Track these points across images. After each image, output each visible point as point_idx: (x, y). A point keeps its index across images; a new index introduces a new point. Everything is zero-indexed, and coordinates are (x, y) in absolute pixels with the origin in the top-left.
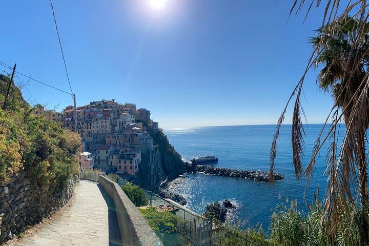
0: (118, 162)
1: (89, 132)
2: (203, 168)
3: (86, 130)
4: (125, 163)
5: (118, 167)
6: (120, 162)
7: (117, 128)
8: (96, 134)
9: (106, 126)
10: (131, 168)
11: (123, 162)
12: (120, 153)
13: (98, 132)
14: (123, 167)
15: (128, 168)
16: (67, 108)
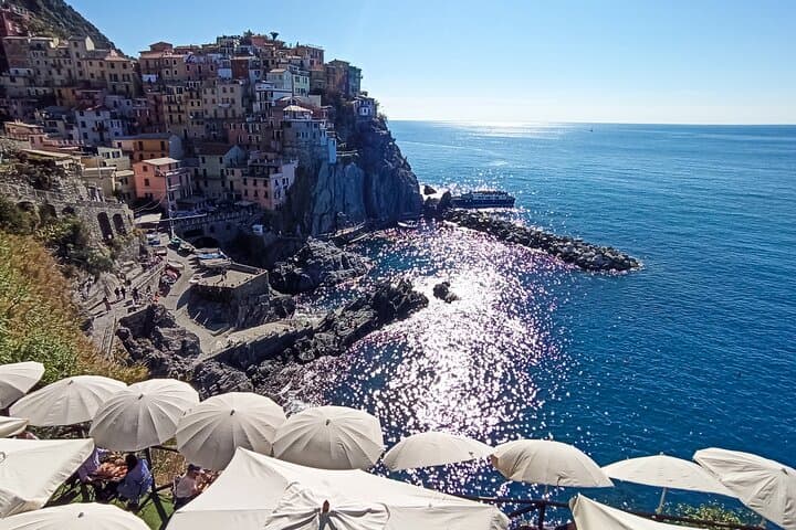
0: (242, 181)
1: (197, 113)
2: (459, 214)
3: (189, 108)
4: (255, 184)
5: (243, 192)
6: (245, 183)
7: (256, 107)
8: (211, 119)
9: (233, 102)
10: (266, 196)
11: (250, 181)
12: (249, 162)
13: (215, 113)
14: (251, 193)
15: (261, 194)
16: (155, 48)
